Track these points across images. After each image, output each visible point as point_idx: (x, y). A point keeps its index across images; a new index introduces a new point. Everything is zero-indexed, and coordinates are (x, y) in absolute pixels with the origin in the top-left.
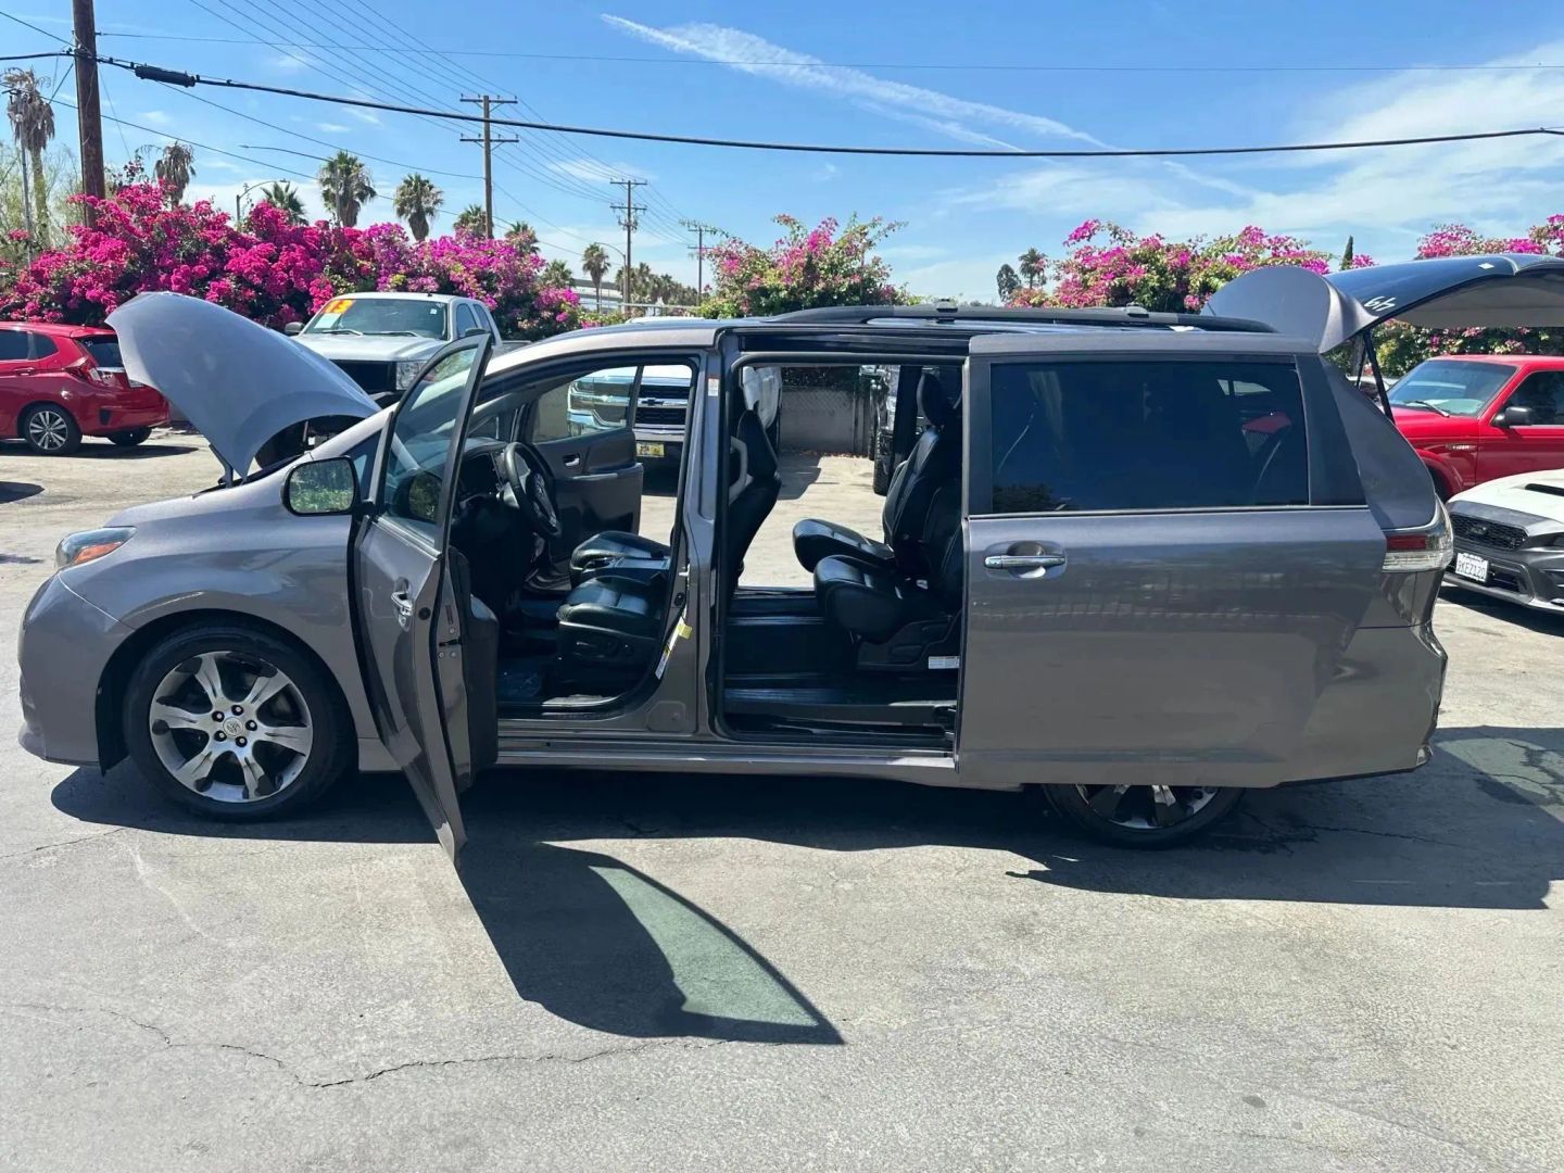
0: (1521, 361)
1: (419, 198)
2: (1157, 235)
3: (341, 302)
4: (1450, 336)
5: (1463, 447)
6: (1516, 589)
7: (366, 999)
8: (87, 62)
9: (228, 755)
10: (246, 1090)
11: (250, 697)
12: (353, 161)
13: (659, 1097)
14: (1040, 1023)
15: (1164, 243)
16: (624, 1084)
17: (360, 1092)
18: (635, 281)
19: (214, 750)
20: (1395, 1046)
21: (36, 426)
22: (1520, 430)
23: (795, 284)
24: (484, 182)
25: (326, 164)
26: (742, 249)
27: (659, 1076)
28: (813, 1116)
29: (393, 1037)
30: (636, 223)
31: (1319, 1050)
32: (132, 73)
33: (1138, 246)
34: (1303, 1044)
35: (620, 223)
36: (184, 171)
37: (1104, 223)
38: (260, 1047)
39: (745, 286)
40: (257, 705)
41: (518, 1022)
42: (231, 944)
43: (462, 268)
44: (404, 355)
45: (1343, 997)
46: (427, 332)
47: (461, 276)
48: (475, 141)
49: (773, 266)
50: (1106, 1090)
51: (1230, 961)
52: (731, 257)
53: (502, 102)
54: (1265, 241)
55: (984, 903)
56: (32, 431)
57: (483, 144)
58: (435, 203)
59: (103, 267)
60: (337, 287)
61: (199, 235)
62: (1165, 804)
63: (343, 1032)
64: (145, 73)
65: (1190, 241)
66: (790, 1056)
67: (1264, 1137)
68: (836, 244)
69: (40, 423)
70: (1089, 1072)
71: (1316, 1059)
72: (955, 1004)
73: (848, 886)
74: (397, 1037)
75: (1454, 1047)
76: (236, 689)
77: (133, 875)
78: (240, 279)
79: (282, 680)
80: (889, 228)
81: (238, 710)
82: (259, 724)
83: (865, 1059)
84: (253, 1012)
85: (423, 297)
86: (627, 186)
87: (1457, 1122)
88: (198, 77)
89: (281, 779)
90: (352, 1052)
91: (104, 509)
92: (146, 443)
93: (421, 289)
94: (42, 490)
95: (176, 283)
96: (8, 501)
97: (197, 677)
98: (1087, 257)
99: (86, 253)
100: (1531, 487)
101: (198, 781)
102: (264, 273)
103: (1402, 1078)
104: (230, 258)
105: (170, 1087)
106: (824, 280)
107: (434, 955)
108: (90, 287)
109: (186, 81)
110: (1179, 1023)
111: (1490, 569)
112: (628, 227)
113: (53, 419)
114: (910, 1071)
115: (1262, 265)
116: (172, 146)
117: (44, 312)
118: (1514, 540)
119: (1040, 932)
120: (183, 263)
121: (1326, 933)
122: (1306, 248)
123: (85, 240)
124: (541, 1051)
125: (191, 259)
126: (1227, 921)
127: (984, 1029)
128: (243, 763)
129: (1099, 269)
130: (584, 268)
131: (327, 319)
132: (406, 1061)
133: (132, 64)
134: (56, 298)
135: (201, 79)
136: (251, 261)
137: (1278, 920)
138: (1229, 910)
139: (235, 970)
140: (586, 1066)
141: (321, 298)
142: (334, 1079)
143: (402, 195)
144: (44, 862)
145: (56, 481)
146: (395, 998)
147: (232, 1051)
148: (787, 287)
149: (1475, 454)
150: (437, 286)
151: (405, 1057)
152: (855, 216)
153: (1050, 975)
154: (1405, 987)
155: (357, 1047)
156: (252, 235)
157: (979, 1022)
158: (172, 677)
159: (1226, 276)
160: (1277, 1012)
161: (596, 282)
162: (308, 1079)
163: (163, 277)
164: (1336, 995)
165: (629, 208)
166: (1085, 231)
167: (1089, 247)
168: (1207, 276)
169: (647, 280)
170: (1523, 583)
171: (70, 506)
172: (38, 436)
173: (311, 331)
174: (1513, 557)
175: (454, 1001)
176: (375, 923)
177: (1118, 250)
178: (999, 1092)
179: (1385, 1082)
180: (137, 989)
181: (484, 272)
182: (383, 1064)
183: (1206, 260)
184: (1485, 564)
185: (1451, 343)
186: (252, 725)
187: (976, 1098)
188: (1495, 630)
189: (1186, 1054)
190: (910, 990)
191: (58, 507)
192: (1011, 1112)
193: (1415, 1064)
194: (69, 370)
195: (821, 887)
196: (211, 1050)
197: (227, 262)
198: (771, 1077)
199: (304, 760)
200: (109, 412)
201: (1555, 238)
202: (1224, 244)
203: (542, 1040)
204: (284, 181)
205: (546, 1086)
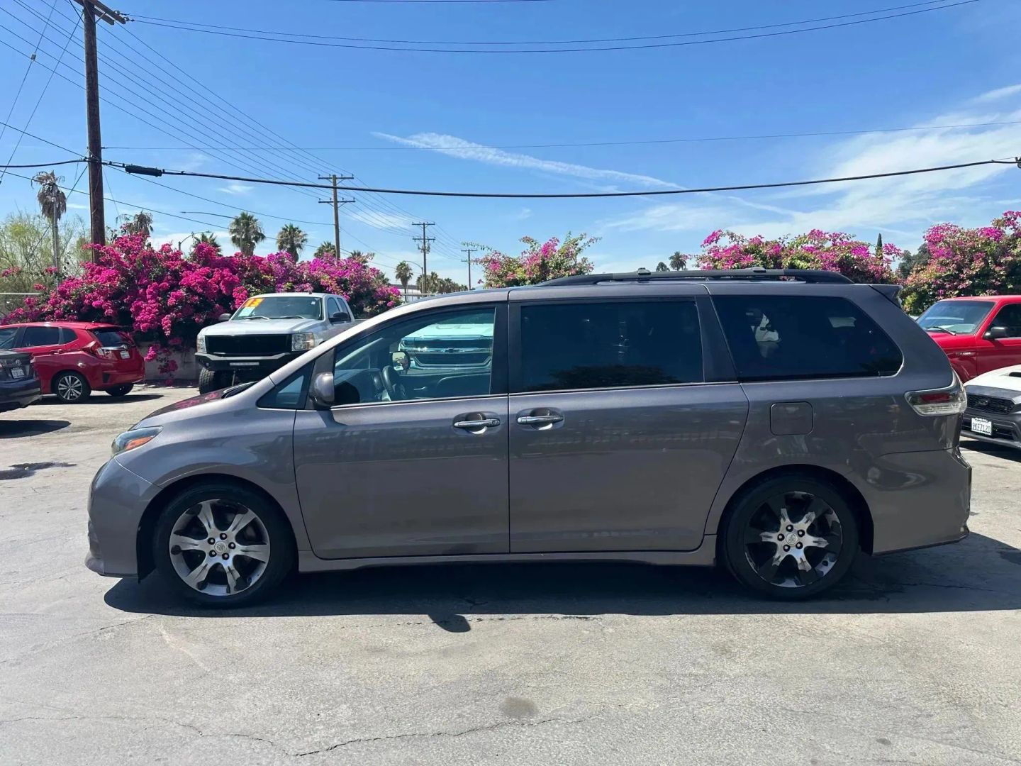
0: (997, 299)
1: (292, 238)
2: (759, 236)
3: (255, 300)
4: (950, 289)
5: (967, 354)
6: (1011, 438)
7: (320, 705)
8: (96, 165)
9: (217, 565)
10: (253, 759)
11: (231, 527)
12: (250, 218)
13: (510, 753)
14: (743, 702)
15: (763, 240)
16: (487, 747)
17: (325, 758)
18: (429, 283)
19: (208, 563)
20: (969, 707)
21: (63, 385)
22: (1002, 341)
23: (535, 276)
24: (334, 227)
25: (234, 220)
26: (501, 257)
27: (508, 742)
28: (608, 760)
29: (340, 725)
30: (429, 248)
31: (921, 711)
32: (124, 169)
33: (747, 244)
34: (910, 708)
35: (419, 248)
36: (146, 229)
37: (725, 232)
38: (258, 735)
39: (504, 279)
40: (235, 532)
41: (416, 714)
42: (231, 678)
43: (328, 277)
44: (296, 330)
45: (932, 681)
46: (309, 316)
47: (327, 282)
48: (328, 202)
49: (521, 266)
50: (790, 739)
51: (858, 663)
52: (494, 262)
53: (344, 178)
54: (827, 236)
55: (698, 636)
56: (60, 389)
57: (333, 204)
58: (302, 241)
59: (104, 286)
60: (249, 292)
61: (164, 264)
62: (805, 571)
63: (309, 724)
64: (131, 169)
65: (780, 238)
66: (589, 727)
67: (893, 761)
68: (559, 251)
69: (65, 384)
70: (777, 729)
71: (919, 716)
72: (688, 693)
73: (611, 630)
74: (343, 726)
75: (1006, 706)
76: (222, 524)
77: (163, 641)
78: (189, 290)
79: (251, 515)
80: (590, 241)
81: (224, 536)
82: (237, 544)
83: (637, 727)
84: (251, 715)
85: (306, 295)
86: (422, 226)
87: (1014, 748)
88: (164, 170)
89: (250, 579)
90: (316, 735)
91: (110, 433)
92: (130, 393)
93: (302, 291)
94: (70, 424)
95: (149, 294)
96: (49, 432)
97: (199, 516)
98: (716, 251)
99: (93, 279)
100: (1013, 374)
101: (199, 584)
102: (204, 285)
103: (975, 724)
104: (182, 277)
105: (206, 759)
106: (553, 273)
107: (359, 678)
108: (95, 299)
109: (157, 173)
110: (830, 699)
111: (993, 427)
112: (424, 250)
113: (73, 380)
114: (665, 733)
115: (827, 251)
116: (139, 214)
117: (66, 316)
118: (1006, 408)
119: (736, 651)
120: (154, 281)
121: (917, 644)
122: (854, 240)
123: (92, 270)
124: (433, 731)
125: (159, 279)
126: (853, 639)
127: (708, 708)
128: (227, 570)
129: (724, 259)
130: (396, 277)
131: (247, 310)
132: (351, 739)
133: (124, 165)
134: (73, 307)
135: (166, 171)
136: (196, 279)
137: (885, 638)
138: (853, 634)
139: (236, 692)
140: (463, 738)
141: (240, 299)
142: (307, 751)
143: (282, 237)
144: (107, 636)
145: (76, 418)
146: (338, 704)
147: (242, 737)
148: (530, 278)
149: (975, 358)
150: (312, 288)
151: (349, 737)
152: (570, 233)
153: (746, 675)
154: (971, 673)
155: (318, 732)
156: (194, 263)
157: (705, 703)
158: (183, 518)
159: (804, 259)
160: (891, 690)
161: (405, 285)
162: (292, 752)
163: (141, 291)
164: (928, 679)
165: (424, 239)
166: (714, 237)
167: (716, 247)
168: (792, 259)
169: (436, 282)
170: (1015, 433)
171: (88, 432)
172: (65, 391)
173: (237, 318)
174: (1007, 418)
175: (375, 704)
176: (319, 662)
177: (735, 246)
178: (723, 742)
179: (965, 727)
180: (177, 705)
181: (341, 279)
182: (336, 742)
183: (791, 250)
184: (990, 424)
185: (951, 293)
186: (232, 545)
187: (709, 746)
188: (1001, 465)
189: (837, 716)
190: (659, 687)
191: (81, 433)
192: (732, 753)
193: (982, 716)
194: (84, 350)
195: (594, 631)
196: (228, 738)
197: (181, 279)
198: (579, 740)
199: (265, 566)
200: (109, 375)
201: (1009, 225)
202: (801, 240)
203: (433, 724)
204: (208, 232)
205: (439, 750)
